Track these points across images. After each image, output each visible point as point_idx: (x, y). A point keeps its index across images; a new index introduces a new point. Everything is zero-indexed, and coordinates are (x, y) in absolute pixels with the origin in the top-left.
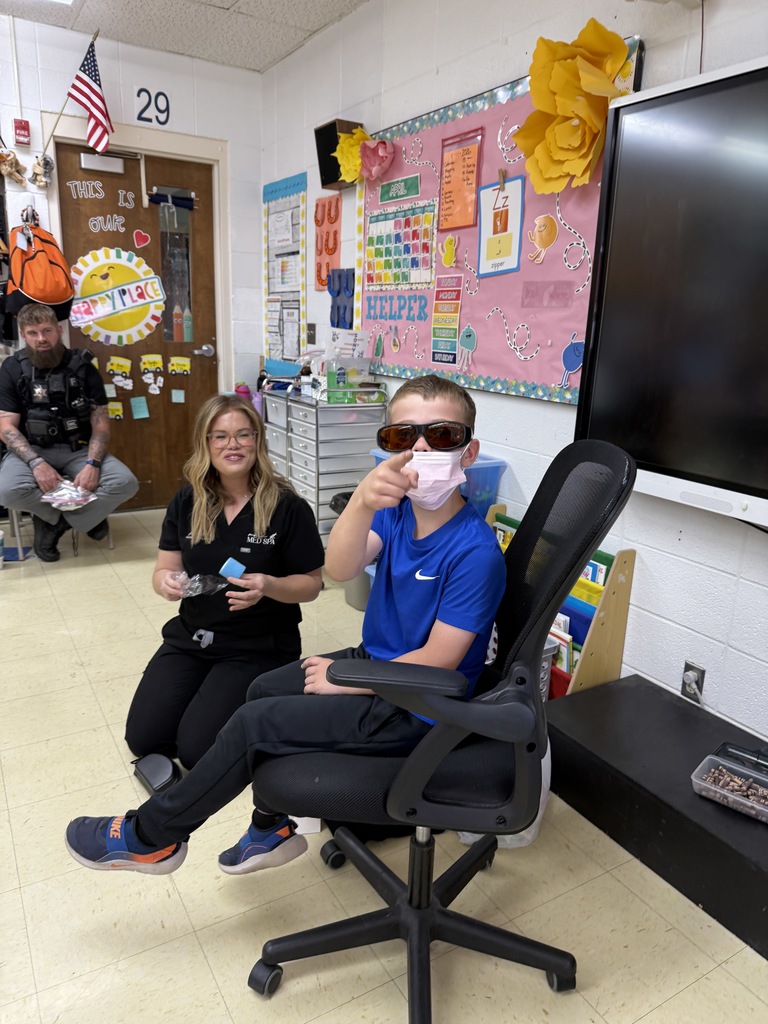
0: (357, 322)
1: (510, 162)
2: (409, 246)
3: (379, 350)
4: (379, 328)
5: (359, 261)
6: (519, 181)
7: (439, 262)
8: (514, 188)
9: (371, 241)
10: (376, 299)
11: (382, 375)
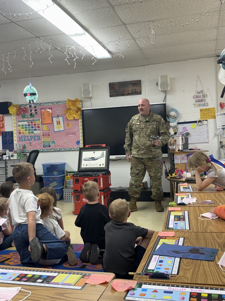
1: (59, 114)
2: (33, 127)
3: (24, 147)
4: (23, 143)
5: (15, 130)
6: (62, 117)
7: (43, 129)
9: (19, 126)
10: (22, 137)
11: (27, 152)
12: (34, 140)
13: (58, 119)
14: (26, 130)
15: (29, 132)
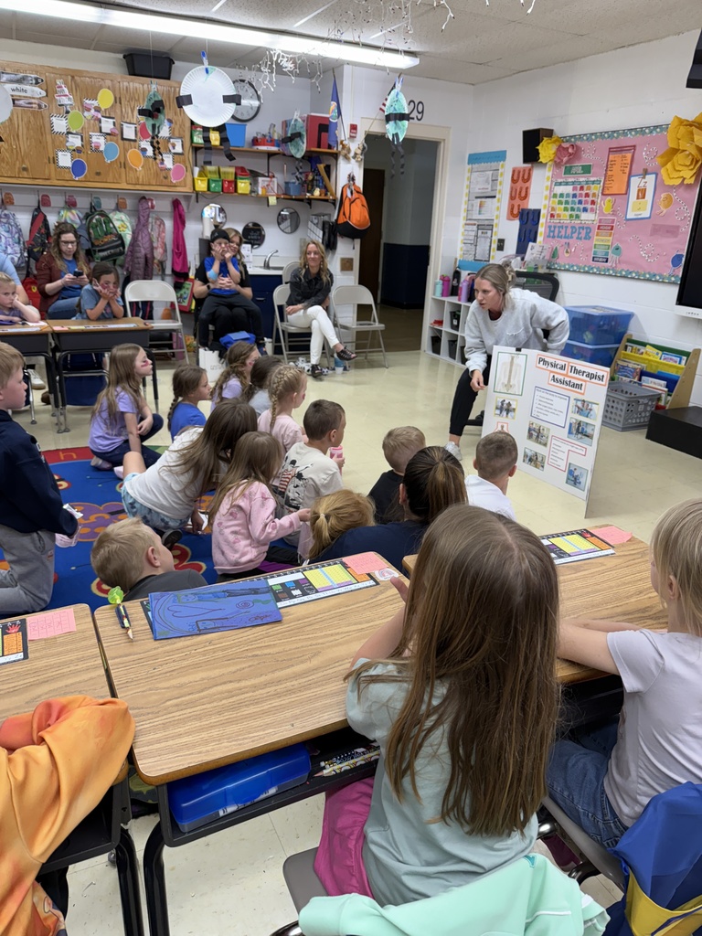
0: (540, 239)
1: (650, 166)
2: (582, 200)
3: (554, 254)
4: (555, 243)
5: (545, 206)
6: (654, 176)
7: (601, 210)
8: (651, 179)
9: (555, 196)
10: (555, 227)
12: (578, 238)
13: (644, 180)
14: (566, 209)
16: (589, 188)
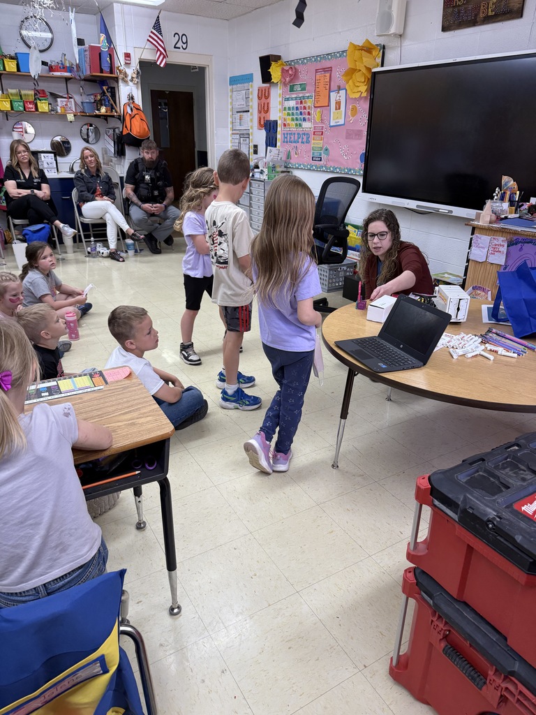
0: (278, 144)
2: (302, 113)
3: (289, 156)
4: (289, 147)
5: (280, 117)
6: (345, 91)
7: (314, 120)
8: (342, 93)
9: (285, 109)
10: (287, 134)
11: (290, 168)
12: (302, 142)
13: (339, 95)
14: (293, 120)
15: (296, 125)
16: (306, 102)
